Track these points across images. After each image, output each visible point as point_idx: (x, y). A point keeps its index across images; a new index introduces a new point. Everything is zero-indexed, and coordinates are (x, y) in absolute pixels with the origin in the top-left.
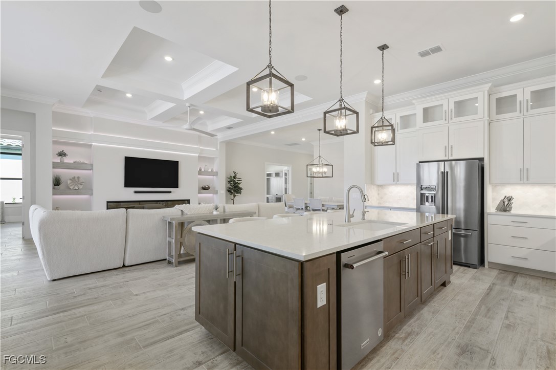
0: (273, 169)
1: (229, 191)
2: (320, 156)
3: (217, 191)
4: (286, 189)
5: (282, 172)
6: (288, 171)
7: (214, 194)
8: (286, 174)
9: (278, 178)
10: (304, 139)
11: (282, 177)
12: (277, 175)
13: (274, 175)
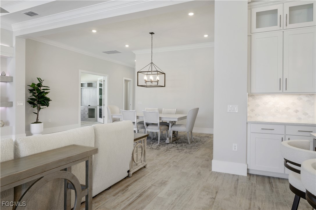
0: (86, 79)
1: (31, 102)
2: (152, 63)
3: (12, 102)
4: (101, 100)
5: (96, 82)
6: (104, 81)
7: (6, 107)
8: (101, 85)
9: (91, 89)
10: (127, 46)
11: (96, 87)
12: (90, 85)
13: (86, 85)
